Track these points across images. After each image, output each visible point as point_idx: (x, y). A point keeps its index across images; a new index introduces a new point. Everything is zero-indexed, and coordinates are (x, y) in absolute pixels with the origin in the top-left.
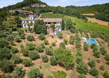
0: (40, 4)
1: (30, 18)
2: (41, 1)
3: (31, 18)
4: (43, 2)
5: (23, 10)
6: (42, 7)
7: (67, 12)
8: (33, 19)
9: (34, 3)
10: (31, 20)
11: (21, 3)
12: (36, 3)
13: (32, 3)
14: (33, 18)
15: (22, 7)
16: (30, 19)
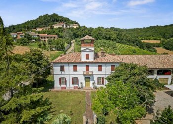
0: (66, 24)
1: (83, 54)
2: (68, 19)
3: (87, 57)
4: (71, 21)
5: (39, 32)
6: (72, 28)
7: (119, 37)
8: (91, 59)
9: (57, 21)
10: (85, 63)
11: (34, 21)
12: (61, 21)
13: (54, 21)
14: (92, 55)
15: (35, 28)
16: (83, 59)
